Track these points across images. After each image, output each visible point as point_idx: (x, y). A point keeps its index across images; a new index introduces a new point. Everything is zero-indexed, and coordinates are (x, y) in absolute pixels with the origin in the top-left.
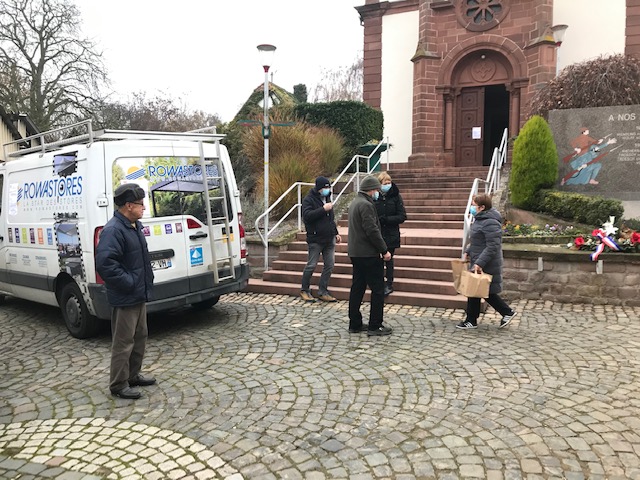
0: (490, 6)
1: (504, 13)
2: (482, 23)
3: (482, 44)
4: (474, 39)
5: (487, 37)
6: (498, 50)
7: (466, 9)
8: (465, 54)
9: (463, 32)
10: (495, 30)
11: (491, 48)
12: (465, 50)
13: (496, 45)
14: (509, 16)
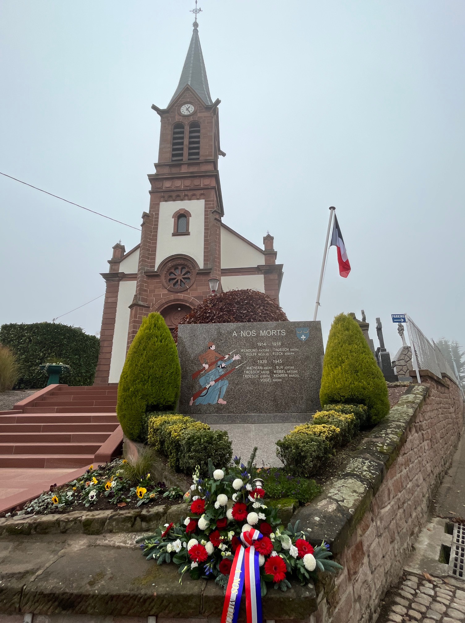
0: (183, 278)
1: (192, 283)
2: (178, 287)
3: (178, 300)
4: (172, 297)
5: (181, 296)
6: (188, 305)
7: (169, 278)
8: (166, 306)
9: (166, 292)
10: (185, 292)
11: (184, 303)
12: (166, 303)
13: (186, 301)
14: (194, 285)
